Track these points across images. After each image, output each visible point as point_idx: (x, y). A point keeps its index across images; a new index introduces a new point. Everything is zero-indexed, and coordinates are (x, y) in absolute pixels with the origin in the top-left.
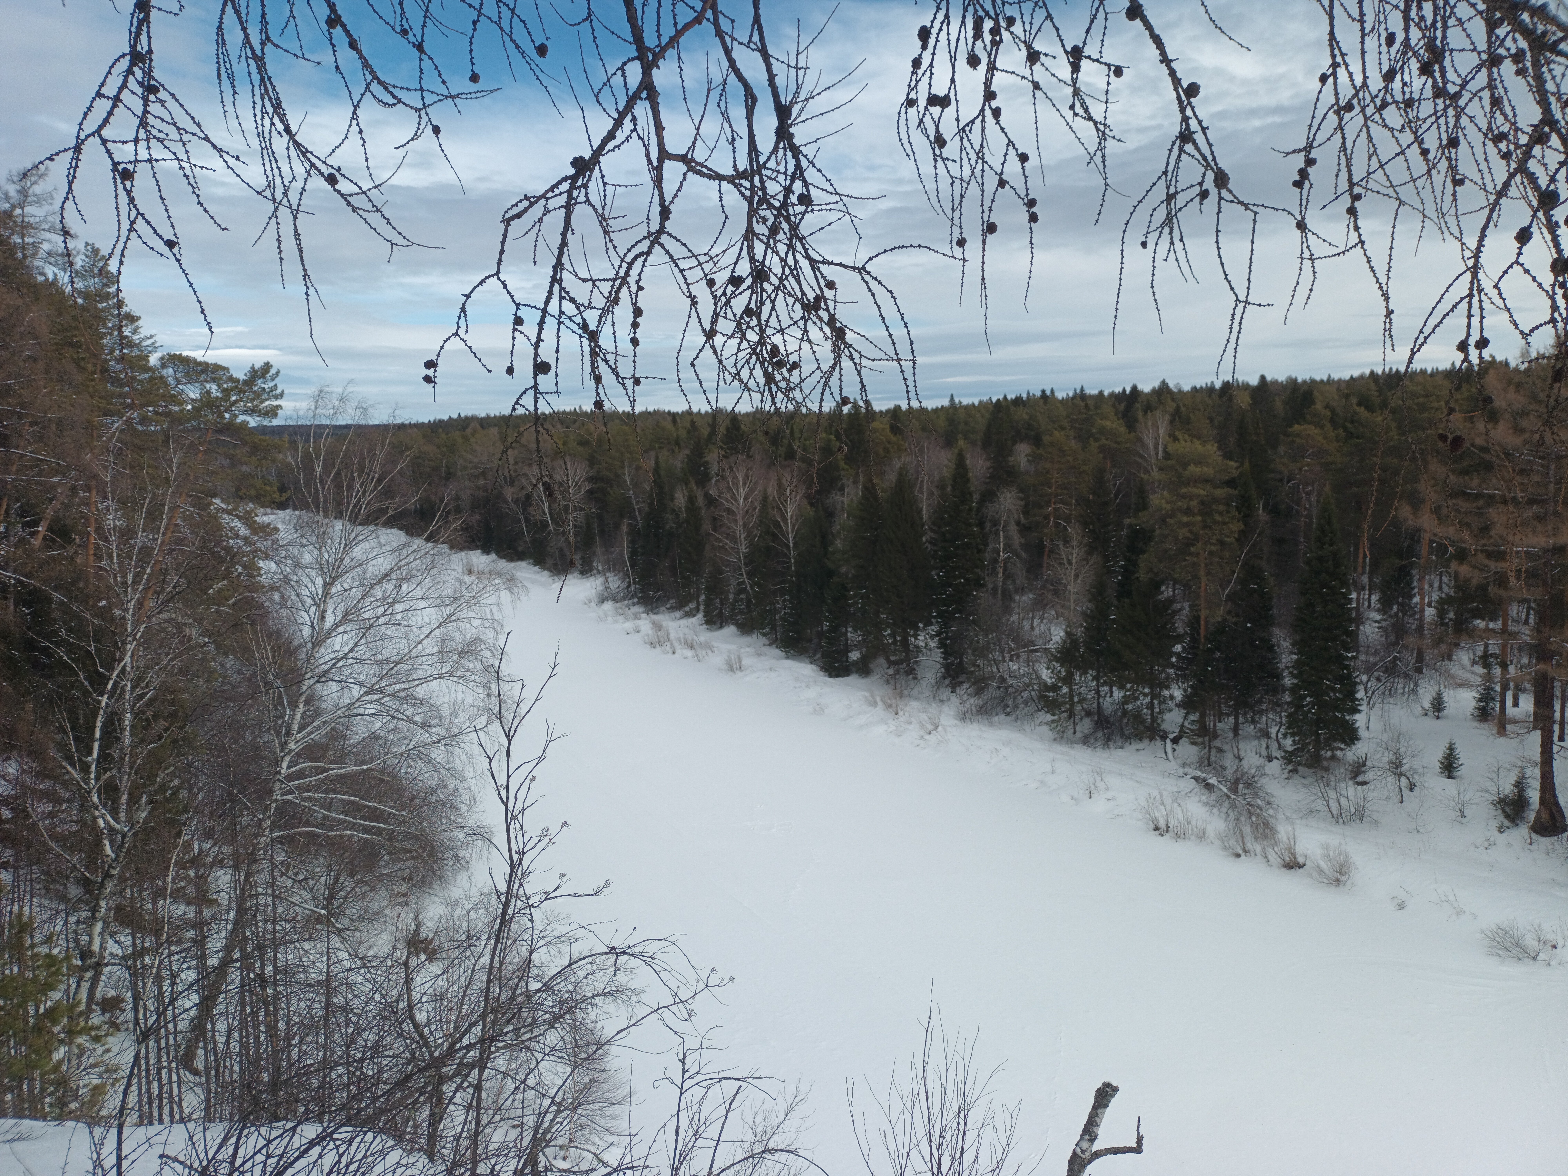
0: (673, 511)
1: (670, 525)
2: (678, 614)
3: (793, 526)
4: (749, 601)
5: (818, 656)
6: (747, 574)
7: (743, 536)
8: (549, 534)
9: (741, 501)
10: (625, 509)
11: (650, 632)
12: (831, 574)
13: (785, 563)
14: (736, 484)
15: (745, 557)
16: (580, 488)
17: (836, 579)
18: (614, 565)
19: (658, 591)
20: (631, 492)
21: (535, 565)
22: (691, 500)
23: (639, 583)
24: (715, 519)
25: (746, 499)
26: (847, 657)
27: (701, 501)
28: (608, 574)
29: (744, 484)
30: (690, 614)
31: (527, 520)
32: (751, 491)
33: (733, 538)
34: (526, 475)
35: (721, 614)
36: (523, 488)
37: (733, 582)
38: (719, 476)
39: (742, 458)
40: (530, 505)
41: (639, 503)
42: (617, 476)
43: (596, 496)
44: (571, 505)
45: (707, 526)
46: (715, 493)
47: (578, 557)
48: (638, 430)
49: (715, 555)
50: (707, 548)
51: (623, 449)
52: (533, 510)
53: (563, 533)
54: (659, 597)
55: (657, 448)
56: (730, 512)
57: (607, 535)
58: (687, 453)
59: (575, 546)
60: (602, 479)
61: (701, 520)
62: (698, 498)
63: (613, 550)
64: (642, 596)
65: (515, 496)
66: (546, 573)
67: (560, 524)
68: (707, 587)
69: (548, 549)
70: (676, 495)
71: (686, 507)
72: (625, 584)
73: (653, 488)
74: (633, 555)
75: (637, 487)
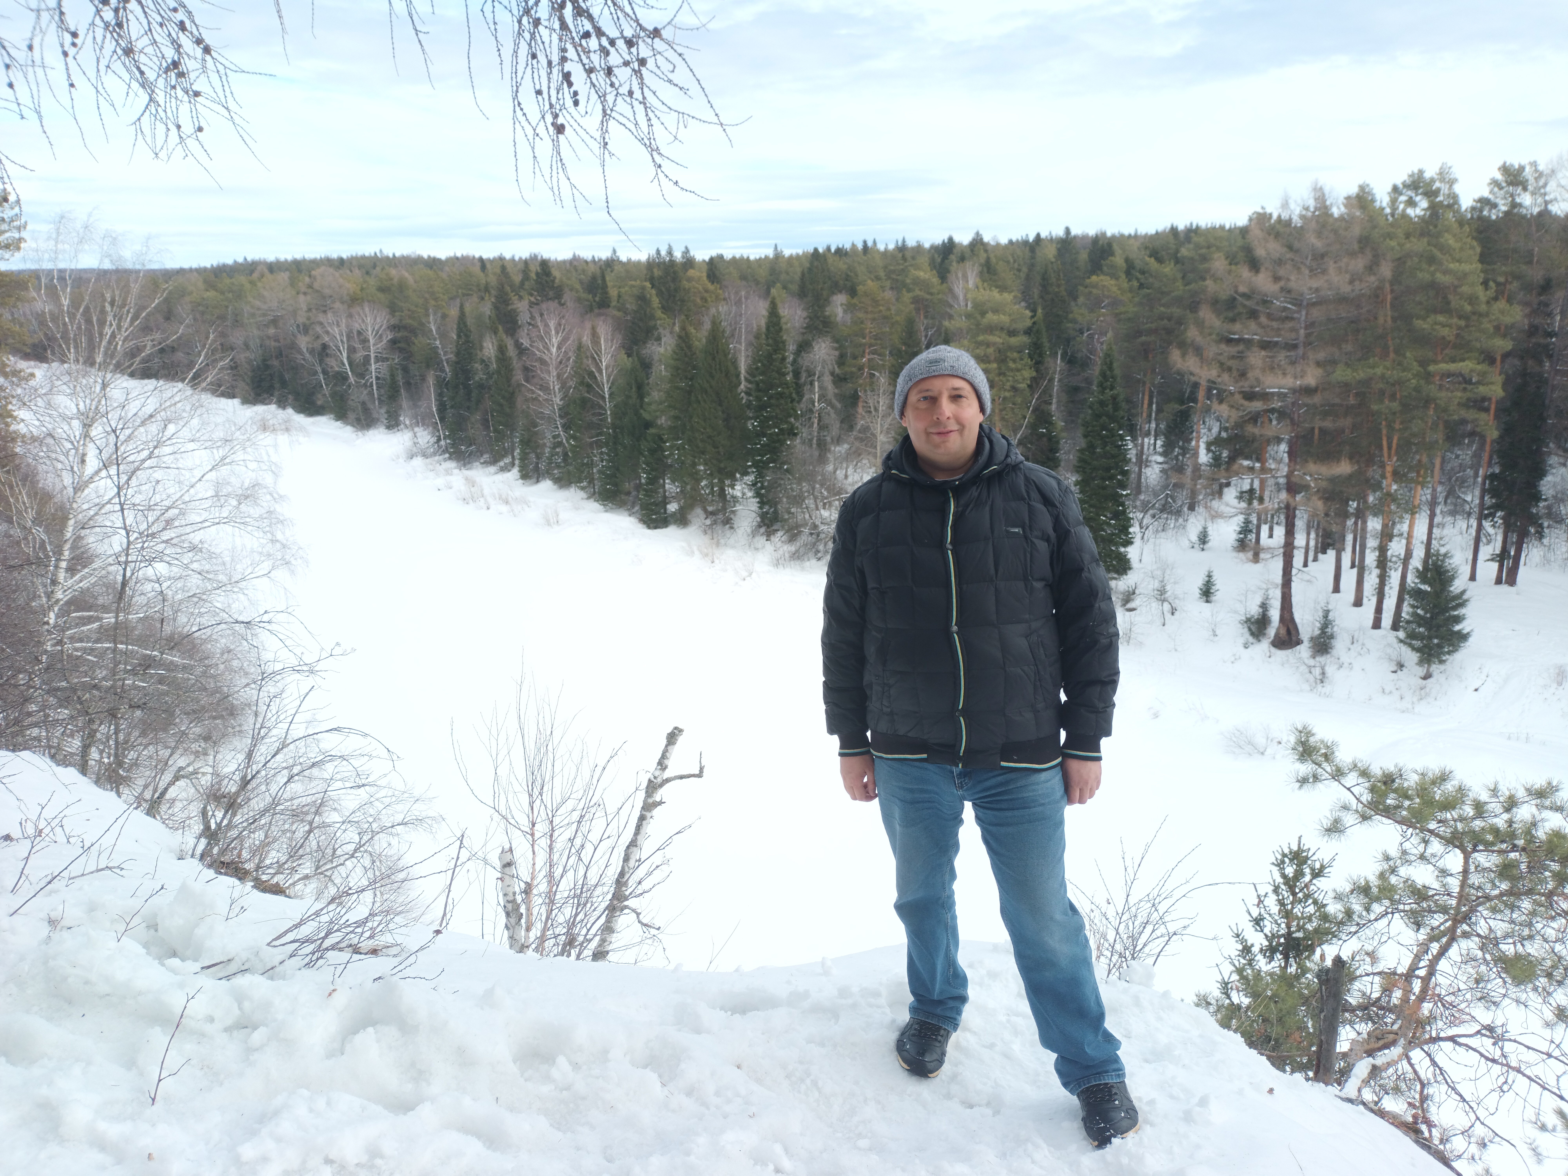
0: (483, 361)
1: (480, 376)
2: (492, 469)
3: (609, 377)
4: (565, 455)
5: (637, 508)
6: (563, 426)
7: (557, 388)
8: (349, 386)
9: (554, 350)
10: (432, 360)
12: (648, 425)
13: (601, 414)
14: (548, 333)
15: (560, 409)
16: (381, 336)
17: (652, 431)
18: (423, 419)
19: (471, 445)
20: (438, 342)
21: (337, 420)
22: (502, 349)
23: (448, 437)
24: (526, 369)
25: (559, 348)
26: (665, 509)
27: (512, 352)
28: (416, 429)
29: (557, 333)
30: (504, 469)
31: (325, 372)
32: (565, 340)
33: (545, 388)
34: (321, 324)
35: (537, 469)
36: (318, 337)
37: (549, 435)
38: (530, 324)
39: (553, 305)
40: (327, 355)
41: (445, 353)
42: (422, 324)
43: (399, 345)
44: (373, 356)
45: (519, 376)
46: (525, 342)
47: (383, 411)
48: (444, 275)
49: (528, 408)
50: (519, 401)
51: (427, 296)
52: (331, 362)
53: (365, 385)
54: (472, 452)
55: (464, 295)
56: (543, 362)
57: (413, 387)
58: (493, 300)
59: (379, 399)
60: (405, 327)
61: (512, 370)
62: (509, 347)
63: (420, 403)
64: (454, 453)
65: (310, 346)
66: (349, 429)
67: (362, 376)
68: (521, 441)
69: (350, 403)
70: (485, 344)
71: (496, 356)
72: (435, 439)
73: (459, 336)
74: (442, 408)
75: (443, 336)
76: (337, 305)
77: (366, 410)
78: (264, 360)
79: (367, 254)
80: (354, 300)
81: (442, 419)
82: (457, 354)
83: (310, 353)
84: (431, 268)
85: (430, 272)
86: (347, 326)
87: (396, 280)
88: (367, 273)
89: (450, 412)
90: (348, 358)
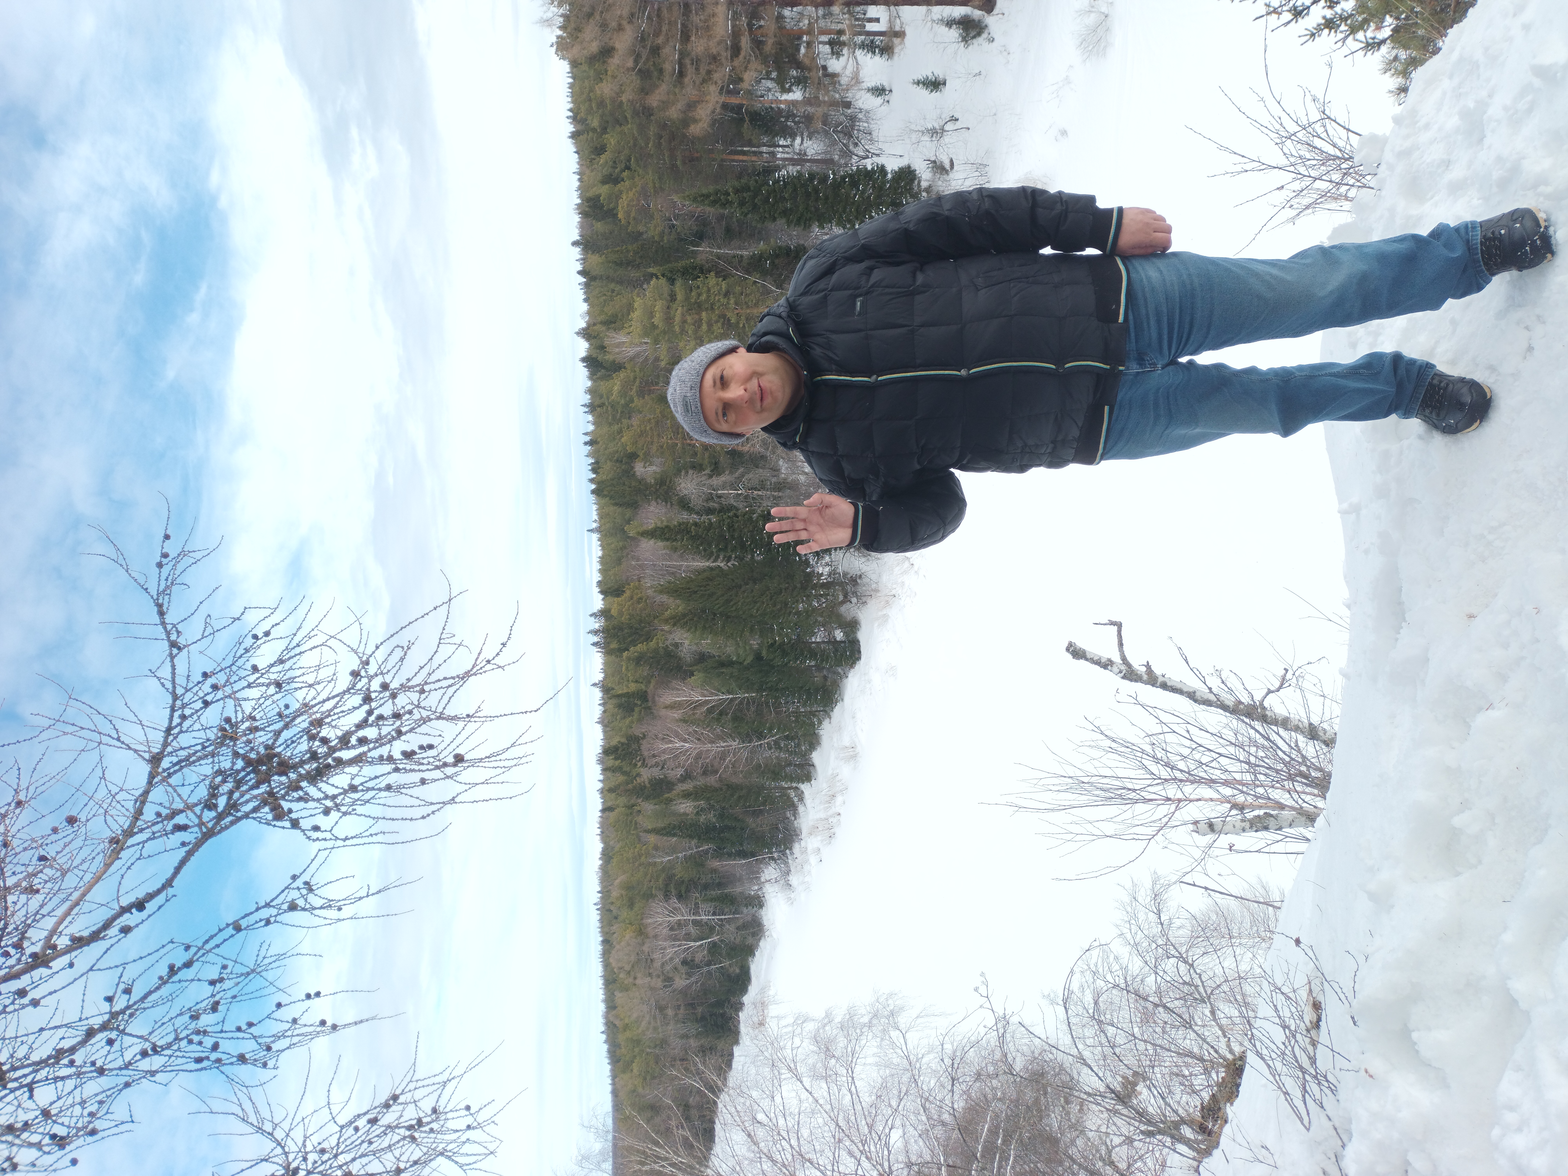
0: (697, 813)
1: (711, 817)
2: (801, 809)
3: (712, 694)
4: (787, 738)
5: (839, 670)
6: (759, 739)
7: (722, 744)
8: (722, 941)
9: (687, 745)
10: (697, 862)
11: (819, 838)
12: (758, 657)
13: (748, 703)
14: (671, 751)
15: (743, 742)
16: (675, 909)
17: (764, 654)
18: (753, 873)
19: (777, 828)
20: (680, 855)
21: (754, 955)
22: (687, 795)
23: (770, 849)
24: (705, 773)
25: (685, 741)
26: (841, 642)
27: (688, 786)
28: (763, 880)
29: (670, 742)
30: (801, 797)
31: (709, 964)
32: (677, 735)
33: (723, 755)
34: (663, 964)
35: (801, 766)
36: (676, 969)
37: (769, 753)
38: (663, 768)
39: (645, 745)
40: (692, 961)
41: (690, 848)
42: (663, 870)
43: (683, 892)
44: (693, 917)
45: (712, 780)
46: (680, 772)
47: (745, 910)
48: (618, 847)
49: (742, 772)
50: (735, 780)
51: (636, 864)
52: (699, 957)
53: (721, 926)
54: (784, 828)
55: (636, 829)
56: (698, 756)
57: (723, 881)
58: (640, 801)
59: (734, 913)
60: (667, 885)
61: (706, 786)
62: (684, 788)
63: (738, 875)
64: (785, 845)
65: (684, 976)
66: (762, 943)
67: (712, 929)
68: (774, 780)
69: (738, 941)
70: (682, 811)
71: (693, 801)
72: (772, 862)
73: (674, 835)
74: (743, 854)
75: (673, 850)
76: (646, 948)
77: (745, 926)
78: (697, 1021)
79: (598, 917)
80: (641, 932)
81: (753, 855)
82: (691, 837)
83: (690, 976)
84: (611, 858)
85: (615, 860)
86: (665, 940)
87: (624, 892)
88: (616, 918)
89: (747, 847)
90: (695, 941)
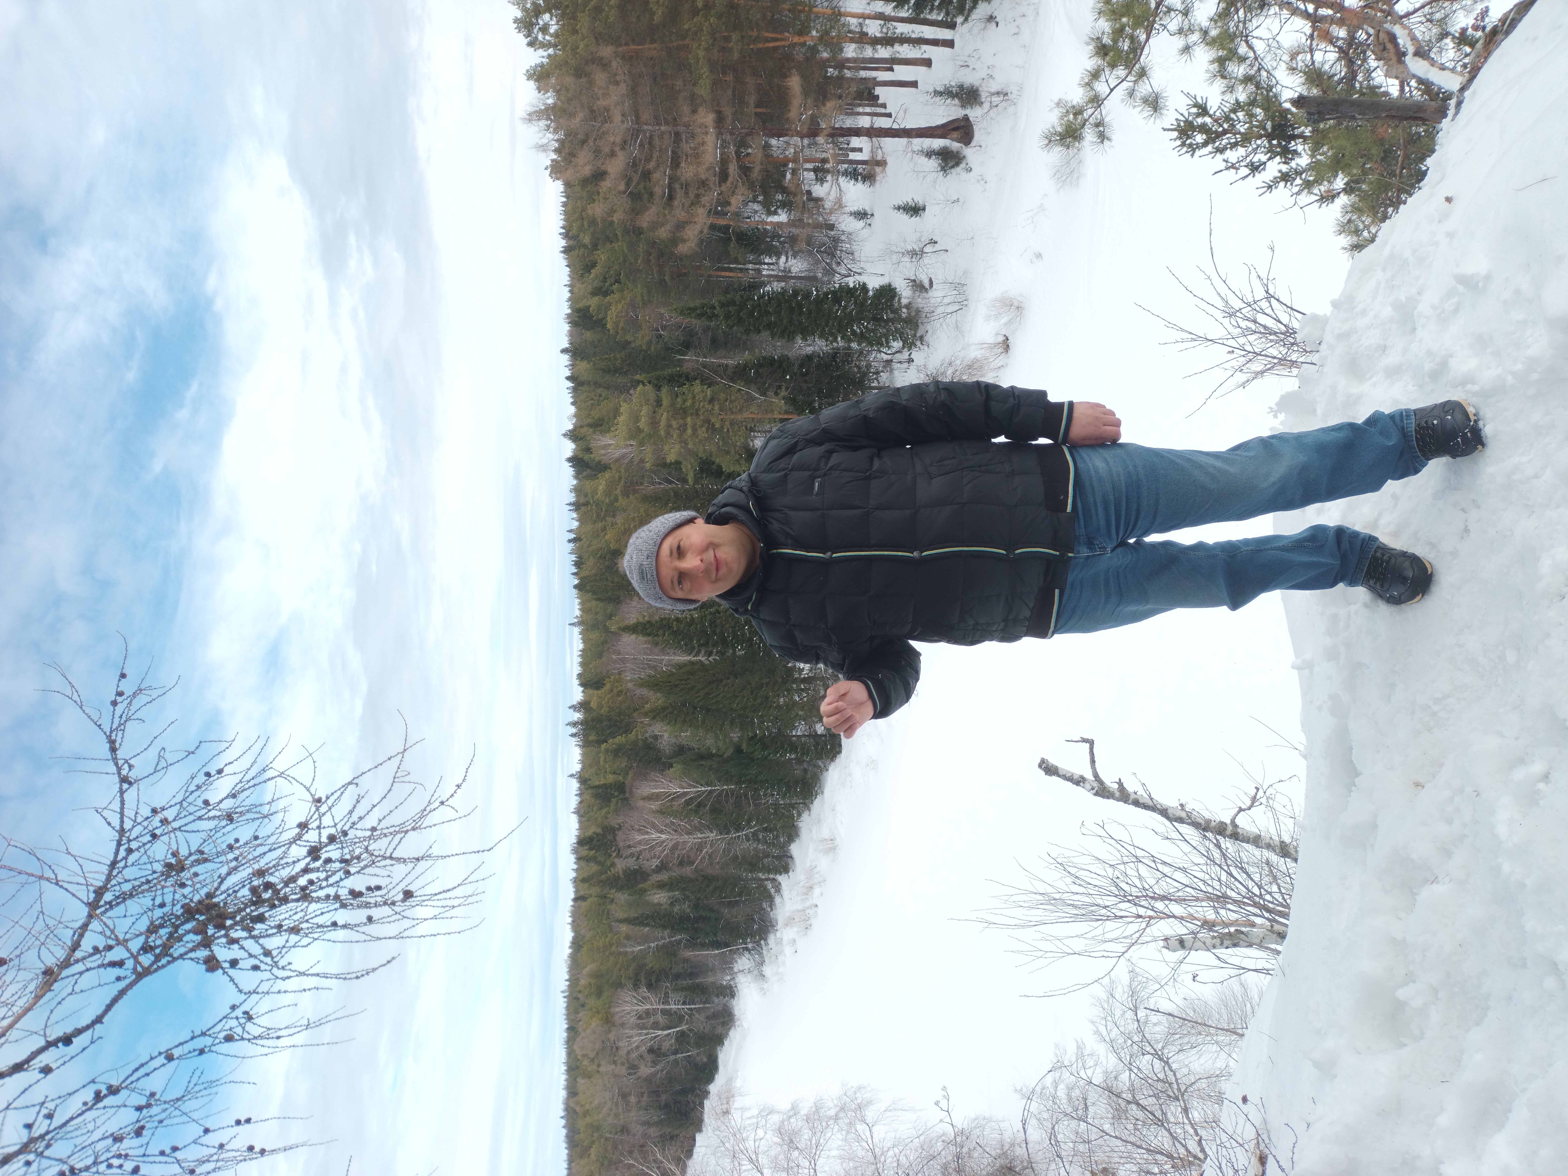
0: (672, 904)
1: (686, 907)
2: (777, 900)
3: (691, 786)
4: (765, 830)
5: (820, 763)
6: (738, 831)
7: (700, 835)
8: (691, 1030)
9: (664, 836)
10: (670, 951)
11: (795, 929)
12: (738, 750)
13: (727, 794)
14: (647, 842)
15: (721, 834)
16: (644, 998)
17: (744, 746)
18: (726, 963)
19: (753, 919)
20: (652, 945)
21: (724, 1046)
22: (661, 886)
23: (744, 940)
24: (681, 864)
25: (661, 832)
27: (664, 876)
28: (736, 970)
29: (647, 833)
30: (778, 889)
31: (676, 1052)
32: (654, 826)
33: (700, 847)
34: (629, 1052)
35: (779, 858)
36: (641, 1057)
37: (746, 845)
38: (638, 858)
39: (620, 835)
40: (659, 1049)
41: (663, 938)
42: (634, 958)
43: (653, 981)
44: (662, 1007)
45: (688, 871)
46: (655, 863)
47: (716, 1000)
48: (589, 935)
49: (718, 863)
50: (710, 871)
51: (607, 953)
52: (666, 1045)
53: (690, 1015)
54: (760, 919)
55: (608, 918)
56: (675, 847)
57: (695, 970)
58: (614, 891)
59: (704, 1003)
60: (637, 975)
61: (682, 877)
62: (659, 879)
63: (710, 965)
64: (760, 935)
65: (649, 1064)
66: (732, 1033)
67: (681, 1018)
68: (751, 872)
69: (706, 1030)
70: (656, 901)
71: (668, 891)
72: (746, 954)
73: (647, 925)
74: (717, 945)
75: (646, 939)
76: (612, 1036)
77: (714, 1016)
78: (660, 1108)
79: (565, 1005)
80: (608, 1020)
81: (727, 945)
82: (664, 927)
83: (656, 1064)
84: (581, 946)
85: (585, 949)
86: (633, 1028)
87: (593, 981)
88: (583, 1006)
89: (720, 937)
90: (663, 1029)
